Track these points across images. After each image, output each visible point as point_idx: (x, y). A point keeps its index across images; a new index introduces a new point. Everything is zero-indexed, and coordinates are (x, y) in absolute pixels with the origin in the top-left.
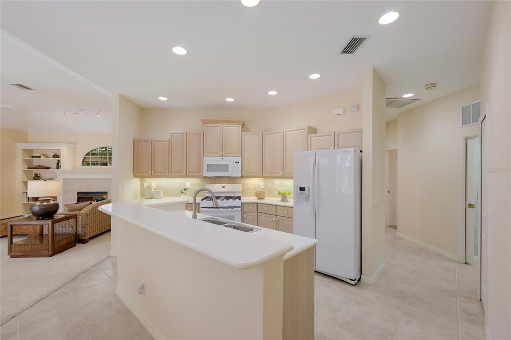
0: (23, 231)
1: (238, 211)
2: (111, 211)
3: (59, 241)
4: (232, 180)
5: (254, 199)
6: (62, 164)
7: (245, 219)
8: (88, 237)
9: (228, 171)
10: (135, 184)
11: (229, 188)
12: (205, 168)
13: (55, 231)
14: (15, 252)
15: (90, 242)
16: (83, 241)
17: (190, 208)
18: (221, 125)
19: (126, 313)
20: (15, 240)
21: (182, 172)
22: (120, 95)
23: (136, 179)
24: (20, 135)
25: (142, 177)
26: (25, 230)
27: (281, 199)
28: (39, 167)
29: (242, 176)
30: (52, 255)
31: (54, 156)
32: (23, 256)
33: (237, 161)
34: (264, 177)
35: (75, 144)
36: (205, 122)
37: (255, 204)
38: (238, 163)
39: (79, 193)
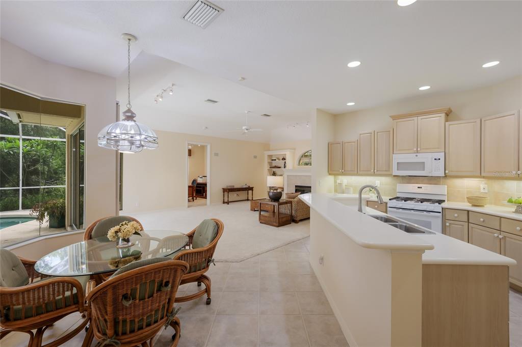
0: (265, 208)
1: (438, 217)
2: (310, 203)
3: (283, 218)
4: (433, 180)
5: (467, 206)
6: (287, 165)
7: (448, 229)
8: (298, 219)
9: (424, 170)
10: (330, 180)
11: (427, 189)
12: (395, 166)
13: (280, 211)
14: (262, 220)
15: (300, 223)
16: (296, 222)
17: (376, 207)
18: (415, 119)
19: (313, 276)
20: (262, 213)
21: (370, 170)
22: (317, 109)
23: (330, 176)
24: (266, 146)
25: (335, 175)
27: (514, 210)
28: (276, 167)
29: (446, 176)
30: (278, 226)
31: (282, 159)
32: (265, 224)
33: (438, 158)
34: (484, 177)
35: (295, 149)
36: (394, 118)
37: (466, 212)
38: (439, 159)
39: (296, 186)
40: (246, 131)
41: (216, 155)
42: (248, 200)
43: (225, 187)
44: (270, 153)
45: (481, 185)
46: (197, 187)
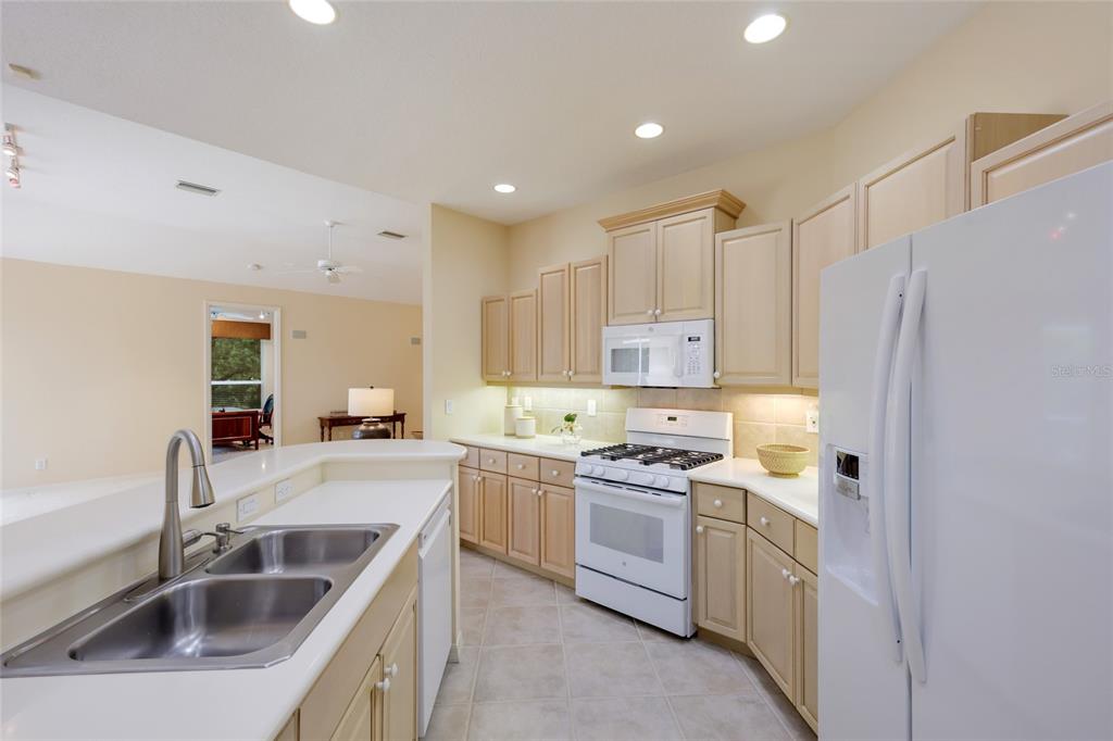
1: (680, 508)
4: (704, 396)
7: (700, 542)
11: (689, 424)
12: (607, 360)
18: (651, 226)
21: (561, 373)
22: (434, 206)
23: (491, 389)
29: (717, 388)
33: (695, 335)
34: (797, 391)
36: (610, 225)
37: (741, 493)
38: (699, 339)
40: (328, 273)
41: (300, 335)
43: (326, 414)
45: (808, 414)
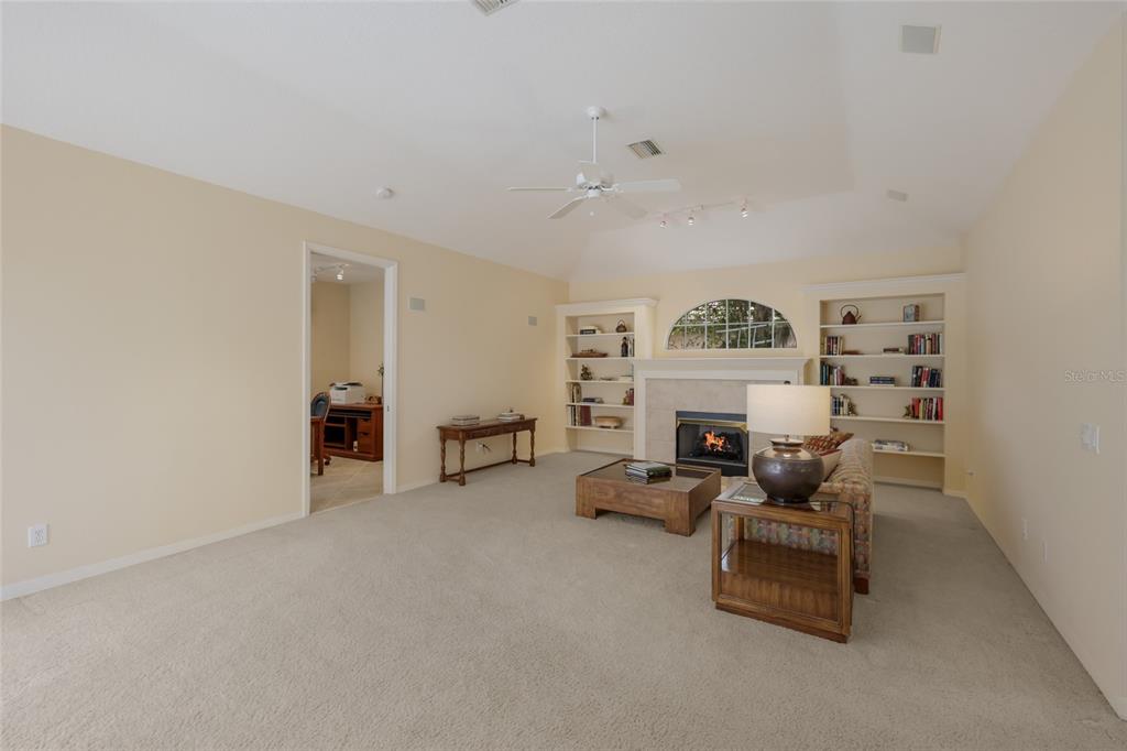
0: (654, 510)
14: (732, 594)
24: (560, 290)
26: (658, 507)
28: (591, 354)
31: (618, 330)
35: (657, 299)
39: (679, 414)
41: (419, 304)
42: (514, 461)
43: (445, 421)
44: (574, 310)
46: (330, 419)
